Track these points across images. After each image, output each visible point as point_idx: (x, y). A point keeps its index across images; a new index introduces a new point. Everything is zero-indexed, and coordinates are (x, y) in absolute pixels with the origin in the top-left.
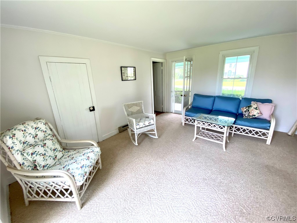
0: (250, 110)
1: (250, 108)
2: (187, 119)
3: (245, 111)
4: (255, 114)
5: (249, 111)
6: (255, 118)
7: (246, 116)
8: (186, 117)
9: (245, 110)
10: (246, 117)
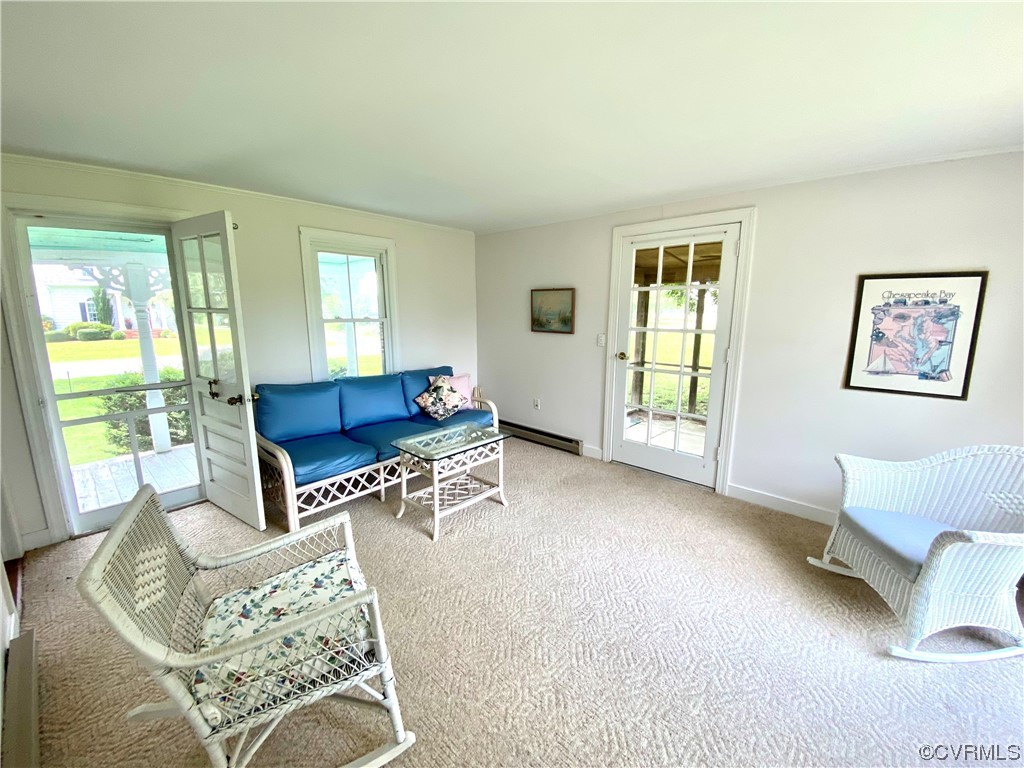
0: (443, 398)
1: (440, 392)
2: (310, 495)
3: (433, 403)
4: (457, 403)
5: (441, 400)
6: (459, 412)
7: (441, 412)
8: (301, 490)
9: (431, 400)
10: (442, 415)
